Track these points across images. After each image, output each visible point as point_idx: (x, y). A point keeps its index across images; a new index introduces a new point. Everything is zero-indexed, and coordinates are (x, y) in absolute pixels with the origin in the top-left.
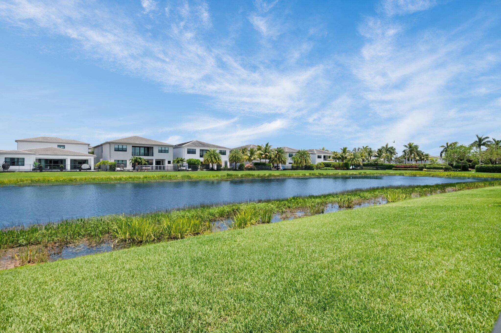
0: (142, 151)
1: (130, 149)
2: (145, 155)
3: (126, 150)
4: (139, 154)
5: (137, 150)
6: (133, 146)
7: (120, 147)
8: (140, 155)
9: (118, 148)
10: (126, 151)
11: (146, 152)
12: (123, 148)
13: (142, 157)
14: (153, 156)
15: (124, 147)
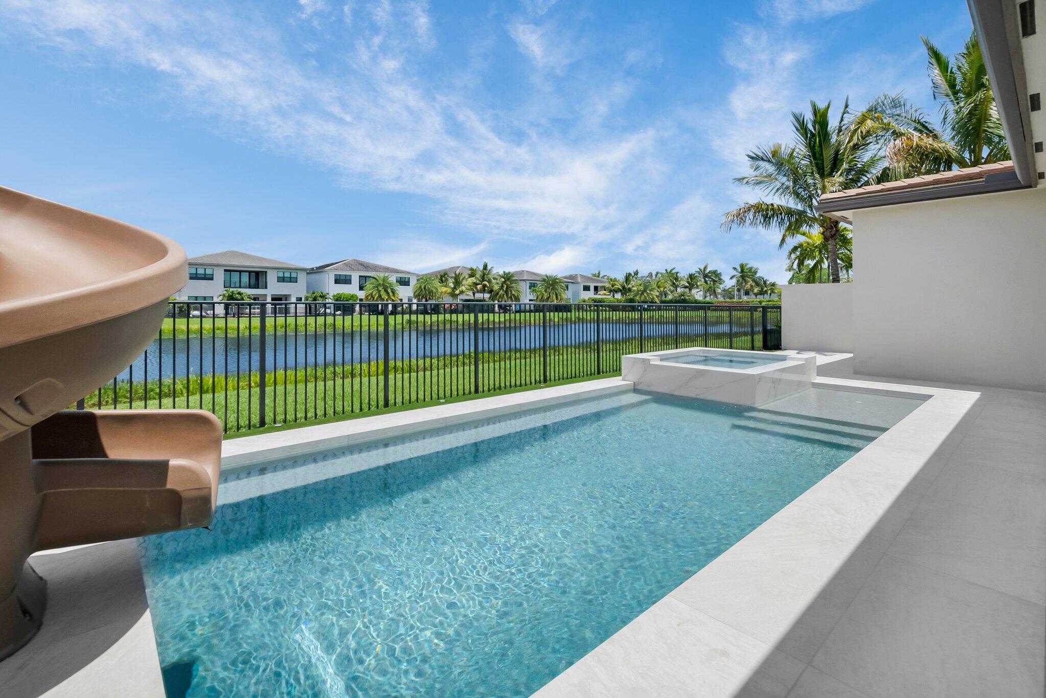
0: (245, 278)
1: (219, 275)
2: (250, 287)
3: (211, 277)
4: (238, 285)
5: (235, 277)
6: (225, 270)
7: (201, 271)
8: (240, 287)
9: (196, 274)
10: (212, 279)
11: (253, 281)
12: (205, 274)
13: (242, 290)
14: (266, 288)
15: (209, 272)
